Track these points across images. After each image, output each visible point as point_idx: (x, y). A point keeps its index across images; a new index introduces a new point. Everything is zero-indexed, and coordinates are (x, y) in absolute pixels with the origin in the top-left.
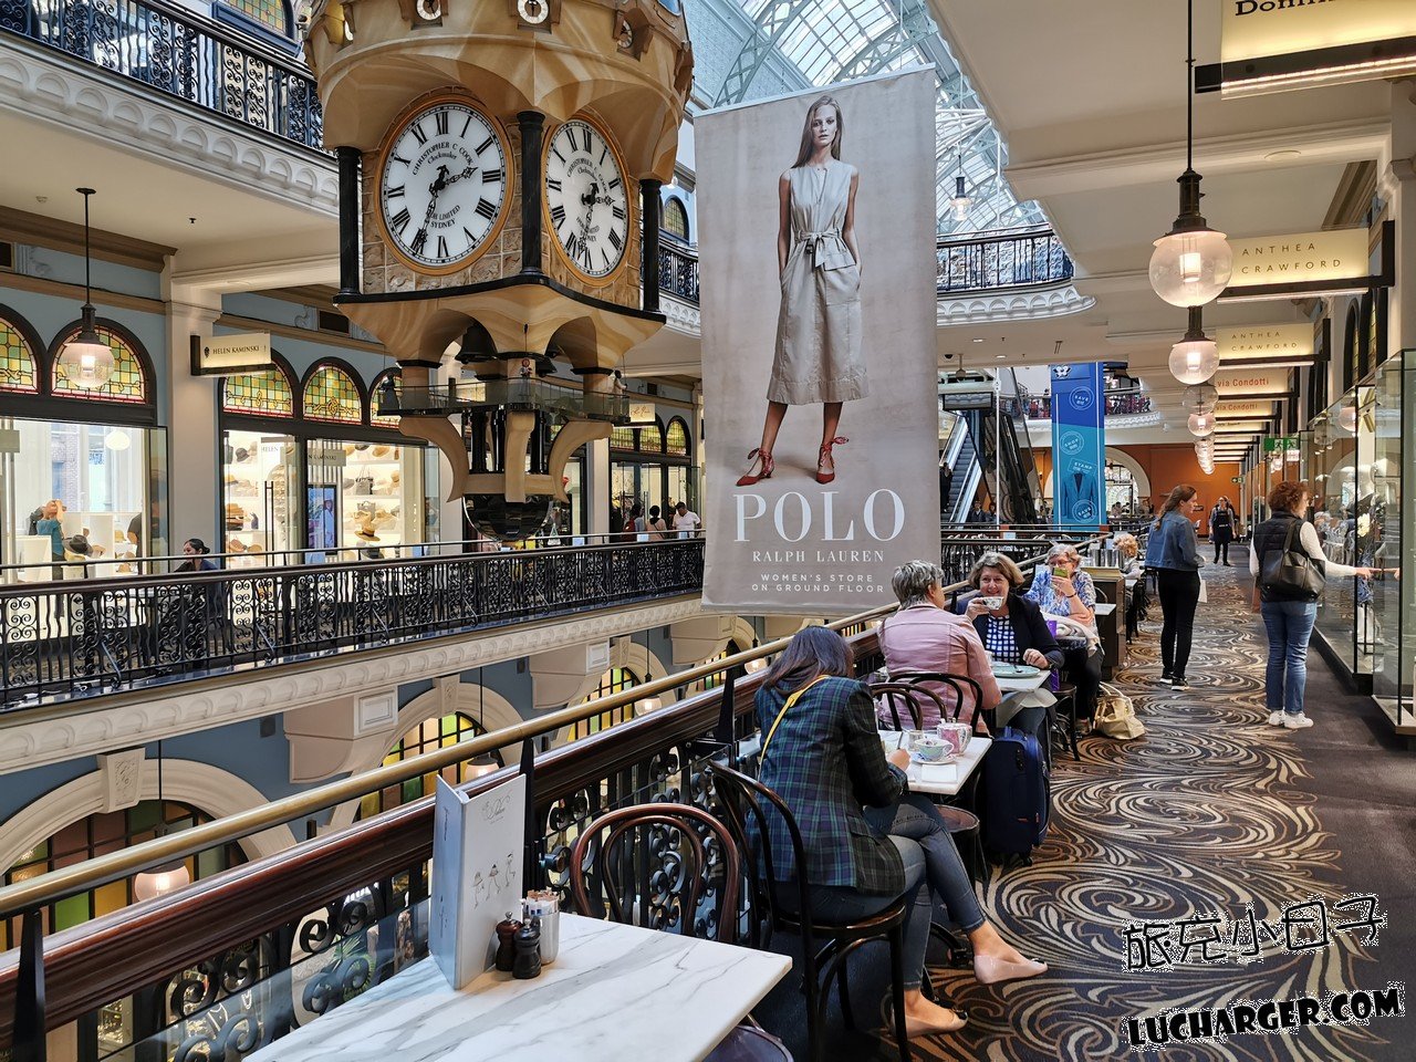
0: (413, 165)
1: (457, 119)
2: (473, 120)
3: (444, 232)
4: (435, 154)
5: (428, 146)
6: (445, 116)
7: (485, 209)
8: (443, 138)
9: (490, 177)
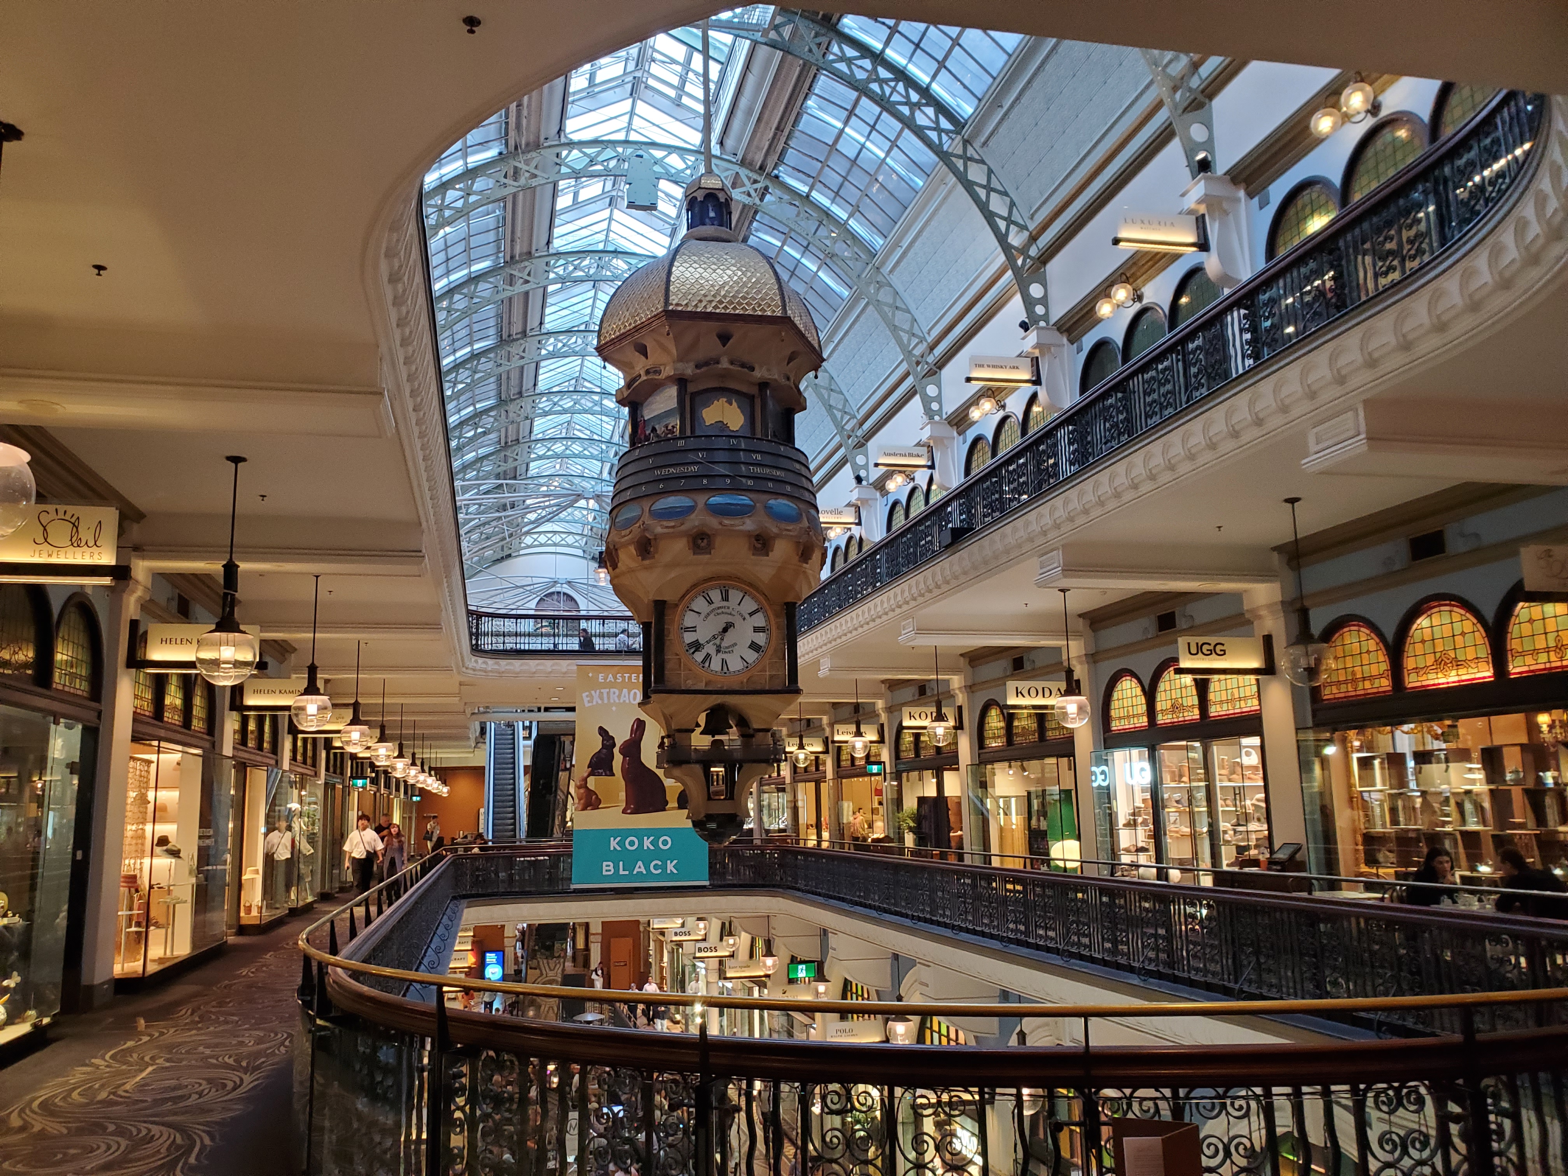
0: (702, 616)
1: (735, 595)
2: (746, 597)
3: (724, 656)
4: (720, 611)
5: (713, 606)
6: (727, 592)
7: (754, 646)
8: (725, 604)
9: (757, 630)
